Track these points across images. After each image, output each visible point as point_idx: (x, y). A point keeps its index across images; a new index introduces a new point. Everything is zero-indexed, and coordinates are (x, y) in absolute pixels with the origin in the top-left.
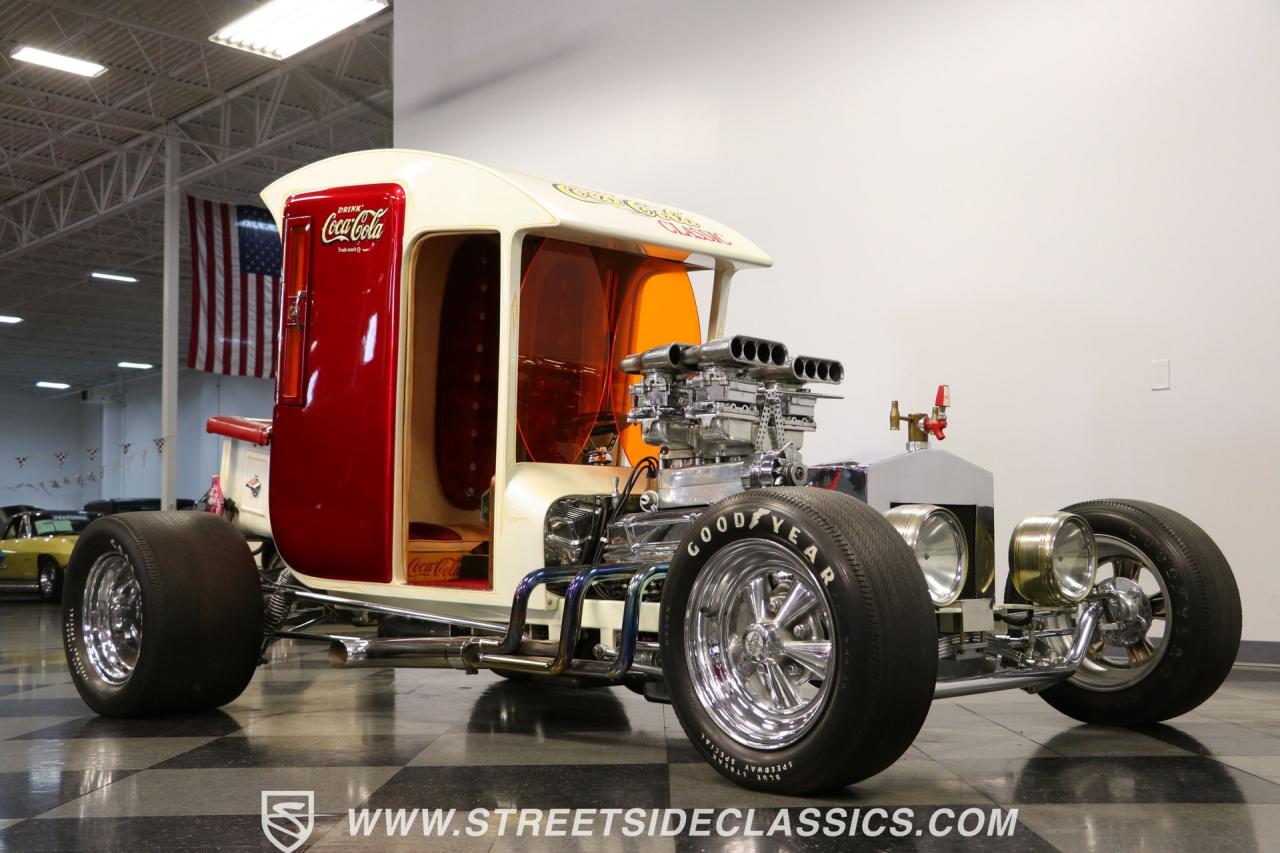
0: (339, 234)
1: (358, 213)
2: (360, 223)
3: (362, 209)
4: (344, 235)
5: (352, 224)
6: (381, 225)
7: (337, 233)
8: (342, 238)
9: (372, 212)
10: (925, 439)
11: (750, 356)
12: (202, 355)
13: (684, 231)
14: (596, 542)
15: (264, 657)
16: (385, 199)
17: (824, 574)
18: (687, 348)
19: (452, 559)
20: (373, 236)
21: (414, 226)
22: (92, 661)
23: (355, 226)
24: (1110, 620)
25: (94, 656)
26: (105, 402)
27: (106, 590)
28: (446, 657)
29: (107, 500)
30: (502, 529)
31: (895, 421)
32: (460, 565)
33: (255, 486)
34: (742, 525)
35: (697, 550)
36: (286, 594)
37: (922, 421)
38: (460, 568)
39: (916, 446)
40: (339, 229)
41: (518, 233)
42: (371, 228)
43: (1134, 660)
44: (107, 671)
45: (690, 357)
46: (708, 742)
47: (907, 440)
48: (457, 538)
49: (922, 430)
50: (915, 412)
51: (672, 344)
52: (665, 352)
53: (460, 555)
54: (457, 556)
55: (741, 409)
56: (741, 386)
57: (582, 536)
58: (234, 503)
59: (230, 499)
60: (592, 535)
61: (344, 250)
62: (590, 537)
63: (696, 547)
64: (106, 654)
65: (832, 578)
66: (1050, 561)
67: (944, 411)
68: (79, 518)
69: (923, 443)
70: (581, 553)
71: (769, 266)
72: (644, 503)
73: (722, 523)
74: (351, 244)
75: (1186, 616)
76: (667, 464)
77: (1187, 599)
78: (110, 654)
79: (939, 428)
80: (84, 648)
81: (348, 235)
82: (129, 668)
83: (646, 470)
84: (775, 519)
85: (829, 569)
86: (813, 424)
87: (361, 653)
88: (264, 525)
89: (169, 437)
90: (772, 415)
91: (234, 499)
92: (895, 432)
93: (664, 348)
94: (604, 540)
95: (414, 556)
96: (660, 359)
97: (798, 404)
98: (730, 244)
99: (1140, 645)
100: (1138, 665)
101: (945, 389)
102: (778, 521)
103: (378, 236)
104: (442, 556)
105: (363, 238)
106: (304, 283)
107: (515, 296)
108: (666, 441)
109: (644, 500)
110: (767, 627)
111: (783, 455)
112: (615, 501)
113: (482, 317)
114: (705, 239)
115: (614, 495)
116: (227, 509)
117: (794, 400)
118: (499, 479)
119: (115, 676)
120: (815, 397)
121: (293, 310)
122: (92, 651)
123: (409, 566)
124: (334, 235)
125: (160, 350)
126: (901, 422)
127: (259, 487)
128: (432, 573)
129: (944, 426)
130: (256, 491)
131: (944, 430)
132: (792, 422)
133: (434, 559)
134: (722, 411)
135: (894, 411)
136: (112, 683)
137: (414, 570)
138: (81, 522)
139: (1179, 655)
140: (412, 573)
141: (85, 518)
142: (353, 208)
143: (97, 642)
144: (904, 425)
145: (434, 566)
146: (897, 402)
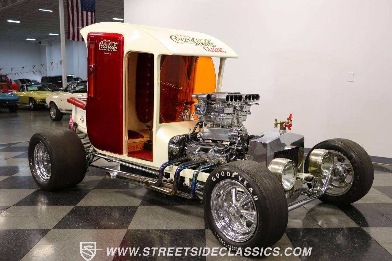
0: (104, 48)
1: (110, 42)
2: (110, 46)
3: (111, 41)
4: (105, 48)
5: (108, 46)
6: (117, 47)
7: (103, 48)
8: (105, 49)
9: (114, 43)
10: (284, 129)
11: (232, 100)
12: (71, 36)
13: (211, 50)
14: (183, 148)
15: (88, 169)
16: (118, 39)
17: (254, 197)
18: (212, 95)
19: (141, 144)
20: (114, 50)
21: (127, 49)
22: (39, 174)
23: (109, 46)
24: (335, 176)
25: (39, 173)
26: (46, 45)
27: (40, 154)
28: (139, 183)
29: (48, 76)
30: (155, 145)
31: (276, 125)
32: (143, 145)
33: (82, 120)
34: (229, 176)
35: (215, 179)
36: (92, 155)
37: (284, 124)
38: (144, 146)
39: (282, 132)
40: (104, 47)
41: (159, 56)
42: (114, 48)
43: (341, 186)
44: (43, 177)
45: (213, 98)
46: (217, 235)
47: (279, 129)
48: (143, 137)
49: (284, 126)
50: (282, 121)
51: (208, 94)
52: (205, 96)
53: (143, 142)
54: (142, 143)
55: (228, 115)
56: (229, 109)
57: (180, 145)
58: (77, 124)
59: (75, 123)
60: (183, 146)
61: (106, 53)
62: (182, 147)
63: (215, 178)
64: (42, 172)
65: (257, 199)
66: (320, 165)
67: (291, 122)
68: (40, 86)
69: (284, 131)
70: (179, 151)
71: (237, 58)
72: (198, 137)
73: (223, 173)
74: (108, 52)
75: (358, 179)
76: (205, 125)
77: (359, 174)
78: (44, 172)
79: (290, 127)
80: (36, 170)
81: (107, 49)
82: (49, 176)
83: (199, 125)
84: (239, 177)
85: (256, 196)
86: (250, 113)
87: (115, 176)
88: (85, 131)
89: (63, 60)
90: (238, 114)
91: (77, 122)
92: (276, 128)
93: (205, 95)
94: (186, 148)
95: (130, 144)
96: (204, 98)
97: (245, 108)
98: (225, 52)
99: (344, 181)
100: (342, 187)
101: (292, 115)
102: (241, 177)
103: (116, 51)
104: (138, 143)
105: (111, 50)
106: (94, 62)
107: (159, 75)
108: (205, 121)
109: (198, 136)
110: (236, 206)
111: (241, 130)
112: (190, 136)
113: (149, 75)
114: (218, 52)
115: (189, 134)
116: (75, 125)
117: (244, 107)
118: (154, 129)
119: (45, 178)
120: (251, 105)
121: (91, 70)
122: (38, 171)
123: (128, 148)
124: (102, 48)
125: (60, 30)
126: (278, 125)
127: (84, 120)
128: (135, 149)
129: (291, 126)
130: (83, 121)
131: (291, 127)
132: (244, 113)
133: (136, 144)
134: (223, 117)
135: (276, 122)
136: (44, 180)
137: (130, 148)
138: (40, 87)
139: (355, 189)
140: (129, 149)
141: (41, 86)
142: (108, 40)
143: (39, 168)
144: (279, 125)
145: (136, 146)
146: (277, 119)
